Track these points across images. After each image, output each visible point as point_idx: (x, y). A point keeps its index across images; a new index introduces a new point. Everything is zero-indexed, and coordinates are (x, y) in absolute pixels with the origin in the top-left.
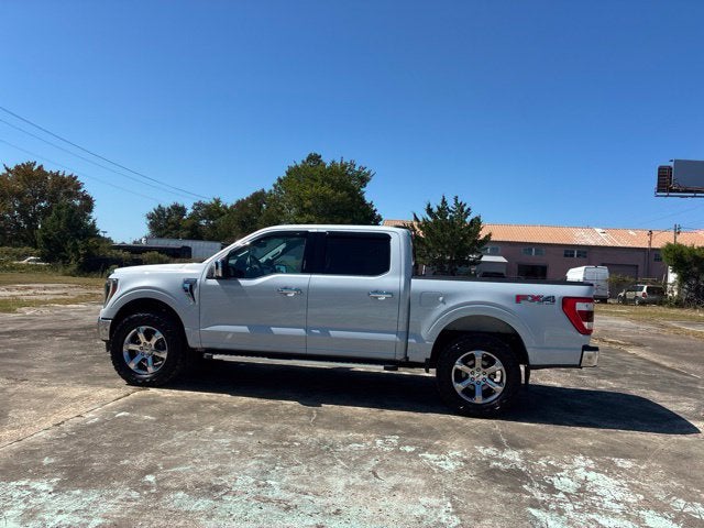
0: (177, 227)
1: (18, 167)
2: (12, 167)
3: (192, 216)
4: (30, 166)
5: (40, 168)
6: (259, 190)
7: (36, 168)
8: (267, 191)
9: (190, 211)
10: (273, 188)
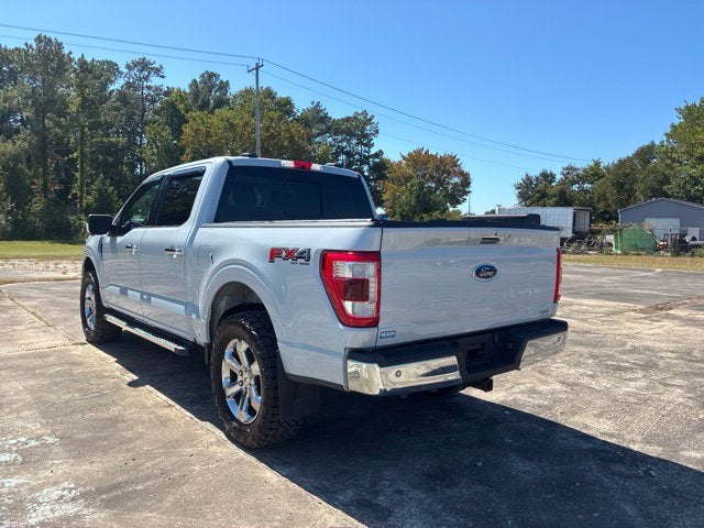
0: (544, 195)
1: (410, 154)
2: (406, 154)
3: (562, 182)
4: (418, 152)
5: (427, 152)
6: (647, 143)
7: (423, 152)
8: (657, 143)
9: (559, 177)
10: (665, 138)
